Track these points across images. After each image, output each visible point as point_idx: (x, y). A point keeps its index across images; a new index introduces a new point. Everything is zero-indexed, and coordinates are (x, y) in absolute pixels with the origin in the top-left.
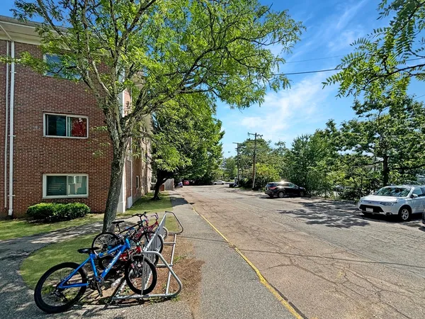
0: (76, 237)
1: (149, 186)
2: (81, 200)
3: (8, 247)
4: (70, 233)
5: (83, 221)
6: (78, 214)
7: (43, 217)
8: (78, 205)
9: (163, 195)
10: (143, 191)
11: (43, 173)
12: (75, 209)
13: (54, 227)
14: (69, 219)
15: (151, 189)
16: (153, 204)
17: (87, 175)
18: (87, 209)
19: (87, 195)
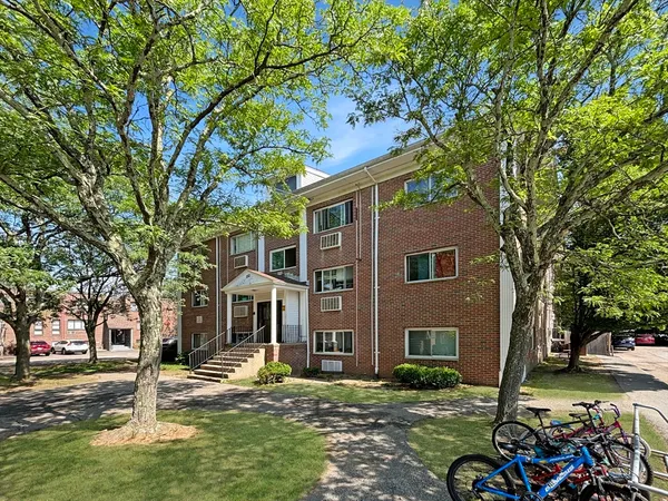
0: (455, 415)
1: (549, 345)
2: (449, 363)
3: (388, 411)
4: (446, 407)
5: (455, 394)
6: (447, 383)
7: (407, 380)
8: (446, 369)
9: (586, 364)
10: (540, 354)
11: (404, 328)
12: (445, 376)
13: (424, 396)
14: (437, 388)
15: (552, 351)
16: (565, 378)
17: (457, 330)
18: (458, 377)
19: (457, 357)
